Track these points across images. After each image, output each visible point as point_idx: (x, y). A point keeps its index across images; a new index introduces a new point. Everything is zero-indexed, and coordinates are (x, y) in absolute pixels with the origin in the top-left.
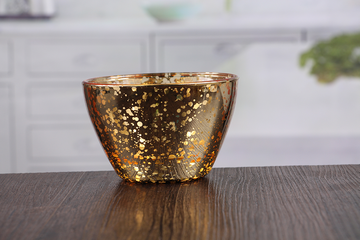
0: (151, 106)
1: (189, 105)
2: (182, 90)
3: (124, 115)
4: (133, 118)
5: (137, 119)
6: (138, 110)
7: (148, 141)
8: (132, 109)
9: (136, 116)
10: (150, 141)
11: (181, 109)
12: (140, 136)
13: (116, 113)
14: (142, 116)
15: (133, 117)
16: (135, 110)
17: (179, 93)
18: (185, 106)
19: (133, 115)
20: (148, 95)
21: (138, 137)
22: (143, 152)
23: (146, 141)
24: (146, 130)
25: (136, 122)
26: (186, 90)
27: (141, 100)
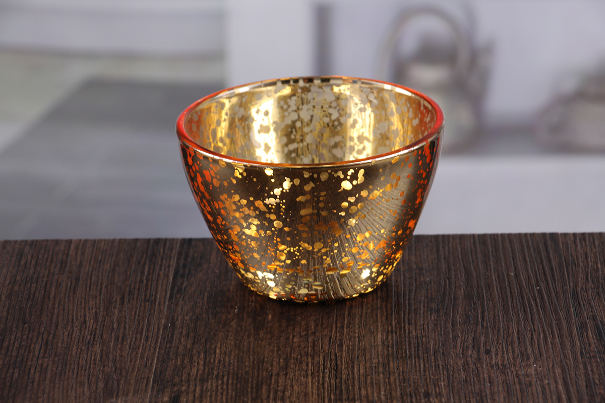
0: (298, 199)
1: (361, 194)
2: (350, 173)
3: (252, 208)
4: (268, 216)
5: (273, 217)
6: (275, 204)
7: (292, 248)
8: (265, 202)
9: (272, 213)
10: (295, 249)
11: (349, 202)
12: (277, 242)
13: (237, 203)
14: (282, 214)
15: (267, 213)
16: (270, 204)
17: (345, 179)
18: (355, 197)
19: (267, 211)
20: (293, 183)
21: (275, 242)
22: (283, 264)
23: (289, 249)
24: (289, 234)
25: (271, 222)
26: (356, 172)
27: (281, 189)
